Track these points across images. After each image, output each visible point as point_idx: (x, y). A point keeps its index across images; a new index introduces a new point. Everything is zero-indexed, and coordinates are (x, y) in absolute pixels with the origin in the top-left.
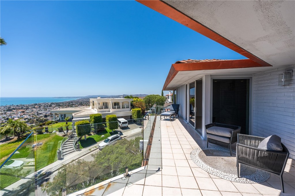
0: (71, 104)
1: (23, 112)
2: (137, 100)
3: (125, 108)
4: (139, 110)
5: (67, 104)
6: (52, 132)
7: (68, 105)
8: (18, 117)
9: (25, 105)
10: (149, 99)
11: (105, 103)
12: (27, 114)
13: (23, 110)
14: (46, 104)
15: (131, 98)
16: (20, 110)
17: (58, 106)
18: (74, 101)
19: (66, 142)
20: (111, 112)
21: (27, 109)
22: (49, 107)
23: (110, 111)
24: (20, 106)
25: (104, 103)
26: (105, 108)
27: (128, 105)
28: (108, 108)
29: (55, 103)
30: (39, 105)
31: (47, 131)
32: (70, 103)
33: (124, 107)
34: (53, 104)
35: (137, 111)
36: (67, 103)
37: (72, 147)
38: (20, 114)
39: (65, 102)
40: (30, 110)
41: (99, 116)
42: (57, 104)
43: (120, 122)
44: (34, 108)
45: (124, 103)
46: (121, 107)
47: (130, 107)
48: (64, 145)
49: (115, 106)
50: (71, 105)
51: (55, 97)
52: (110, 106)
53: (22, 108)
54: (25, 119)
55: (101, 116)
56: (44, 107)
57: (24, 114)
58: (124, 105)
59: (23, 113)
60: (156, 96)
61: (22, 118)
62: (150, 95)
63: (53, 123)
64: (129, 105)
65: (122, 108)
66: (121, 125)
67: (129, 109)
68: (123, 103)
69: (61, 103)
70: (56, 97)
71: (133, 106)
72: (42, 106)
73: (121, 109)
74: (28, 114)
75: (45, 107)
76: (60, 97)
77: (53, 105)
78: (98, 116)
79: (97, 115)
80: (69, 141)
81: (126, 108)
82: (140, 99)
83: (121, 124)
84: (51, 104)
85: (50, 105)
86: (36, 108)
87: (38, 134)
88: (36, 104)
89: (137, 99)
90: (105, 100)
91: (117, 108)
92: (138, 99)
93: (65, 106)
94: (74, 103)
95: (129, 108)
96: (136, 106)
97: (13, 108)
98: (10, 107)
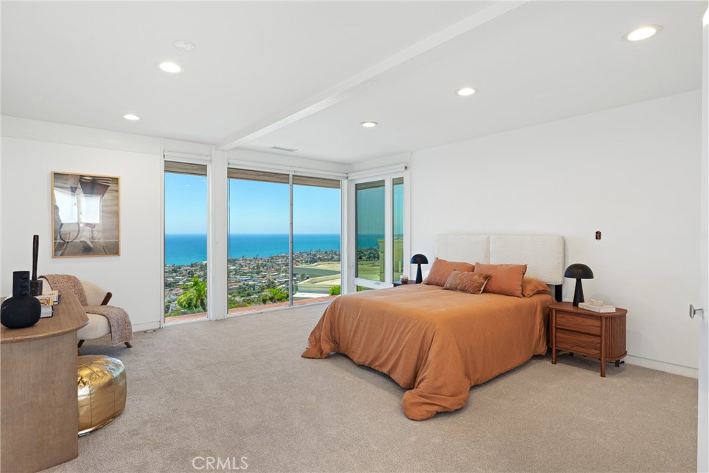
97: (319, 258)
98: (315, 255)
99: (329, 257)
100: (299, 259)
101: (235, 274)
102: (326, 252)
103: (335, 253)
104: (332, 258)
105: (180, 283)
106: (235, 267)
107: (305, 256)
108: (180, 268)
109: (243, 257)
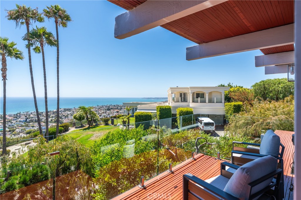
3: (214, 103)
4: (239, 105)
6: (116, 125)
9: (120, 106)
11: (183, 95)
13: (118, 110)
21: (121, 109)
24: (116, 106)
25: (181, 94)
26: (182, 102)
27: (219, 97)
31: (113, 123)
33: (212, 100)
35: (235, 106)
40: (123, 110)
43: (201, 123)
45: (214, 94)
46: (207, 101)
47: (223, 101)
49: (197, 98)
52: (190, 98)
55: (170, 108)
58: (213, 97)
64: (222, 99)
65: (210, 102)
66: (203, 127)
67: (222, 104)
68: (210, 93)
71: (228, 99)
73: (207, 104)
78: (166, 109)
79: (165, 107)
81: (216, 103)
83: (202, 125)
87: (105, 125)
90: (184, 89)
91: (201, 102)
95: (221, 102)
96: (233, 99)
97: (111, 108)
98: (109, 107)
99: (116, 108)
100: (101, 109)
101: (71, 116)
102: (114, 106)
103: (119, 106)
104: (117, 108)
105: (43, 120)
106: (70, 113)
107: (105, 107)
108: (42, 113)
109: (74, 108)
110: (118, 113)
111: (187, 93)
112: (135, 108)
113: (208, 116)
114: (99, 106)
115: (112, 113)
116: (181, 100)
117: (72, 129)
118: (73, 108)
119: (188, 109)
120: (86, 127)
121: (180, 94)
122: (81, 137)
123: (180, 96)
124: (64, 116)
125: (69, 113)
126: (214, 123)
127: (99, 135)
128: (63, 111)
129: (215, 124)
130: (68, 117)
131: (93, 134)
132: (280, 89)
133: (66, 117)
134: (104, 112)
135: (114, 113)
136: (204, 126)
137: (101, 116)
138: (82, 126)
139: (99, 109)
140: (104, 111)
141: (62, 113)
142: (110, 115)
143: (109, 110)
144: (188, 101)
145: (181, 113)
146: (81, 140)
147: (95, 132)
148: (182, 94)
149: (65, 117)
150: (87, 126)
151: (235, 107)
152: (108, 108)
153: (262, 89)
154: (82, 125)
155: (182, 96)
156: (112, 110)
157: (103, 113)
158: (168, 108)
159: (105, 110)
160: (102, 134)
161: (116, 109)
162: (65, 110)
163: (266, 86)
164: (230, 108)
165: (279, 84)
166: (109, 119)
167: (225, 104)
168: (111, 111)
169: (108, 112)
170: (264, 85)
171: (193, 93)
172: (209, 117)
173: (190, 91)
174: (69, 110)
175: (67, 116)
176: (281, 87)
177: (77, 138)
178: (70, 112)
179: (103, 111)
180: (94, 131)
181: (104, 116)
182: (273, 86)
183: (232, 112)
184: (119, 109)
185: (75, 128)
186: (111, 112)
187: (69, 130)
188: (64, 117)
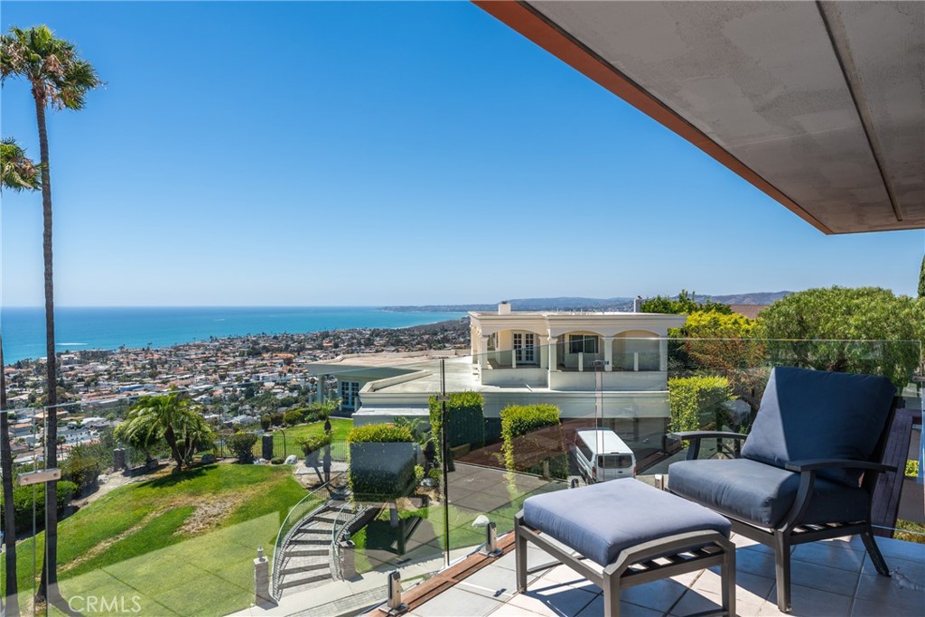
0: (440, 337)
1: (288, 362)
2: (716, 323)
3: (632, 370)
4: (715, 390)
5: (426, 337)
6: (282, 462)
7: (427, 341)
8: (275, 381)
9: (295, 337)
10: (801, 322)
11: (523, 339)
12: (299, 369)
13: (290, 355)
14: (357, 336)
15: (681, 310)
16: (281, 355)
17: (392, 345)
18: (451, 322)
19: (312, 519)
20: (547, 390)
21: (301, 350)
22: (363, 347)
23: (545, 385)
24: (283, 340)
25: (517, 337)
26: (519, 365)
27: (651, 350)
28: (538, 365)
29: (384, 332)
30: (337, 336)
31: (268, 453)
32: (436, 334)
33: (626, 363)
34: (376, 336)
35: (702, 393)
36: (425, 334)
37: (326, 553)
38: (280, 369)
39: (418, 328)
40: (309, 354)
41: (466, 404)
42: (391, 333)
43: (588, 454)
44: (321, 347)
46: (608, 365)
47: (663, 365)
48: (299, 531)
49: (575, 354)
50: (439, 342)
51: (386, 308)
52: (549, 357)
53: (286, 350)
54: (291, 390)
55: (479, 407)
56: (348, 346)
57: (290, 371)
58: (627, 351)
59: (288, 367)
60: (860, 294)
61: (284, 384)
62: (811, 293)
63: (309, 417)
64: (657, 356)
65: (614, 370)
66: (594, 470)
67: (659, 376)
69: (403, 332)
70: (390, 308)
71: (682, 359)
72: (343, 341)
73: (608, 376)
74: (301, 372)
75: (351, 345)
76: (402, 305)
77: (378, 341)
78: (463, 408)
79: (459, 402)
80: (325, 516)
81: (640, 370)
82: (735, 316)
83: (592, 464)
84: (371, 335)
85: (369, 339)
86: (327, 348)
88: (325, 335)
89: (713, 314)
90: (527, 322)
91: (586, 369)
92: (723, 318)
93: (418, 344)
94: (451, 334)
95: (656, 369)
96: (698, 361)
97: (264, 347)
98: (256, 343)
99: (282, 345)
100: (226, 350)
102: (275, 338)
103: (292, 339)
104: (287, 346)
106: (107, 367)
107: (239, 343)
109: (122, 348)
110: (288, 364)
111: (538, 335)
112: (353, 384)
113: (612, 424)
114: (217, 341)
115: (266, 365)
116: (519, 358)
117: (112, 482)
118: (118, 351)
119: (544, 412)
120: (168, 471)
121: (515, 336)
122: (147, 520)
123: (515, 342)
124: (81, 380)
125: (101, 367)
126: (633, 457)
127: (215, 511)
128: (79, 362)
129: (634, 461)
130: (96, 384)
131: (194, 508)
132: (852, 331)
133: (92, 383)
134: (236, 363)
135: (273, 365)
136: (598, 468)
137: (228, 379)
138: (151, 467)
139: (218, 350)
140: (238, 359)
141: (72, 369)
142: (261, 375)
143: (255, 353)
144: (542, 365)
145: (516, 429)
146: (146, 538)
147: (200, 499)
148: (520, 336)
149: (87, 385)
150: (170, 465)
151: (702, 397)
152: (251, 345)
153: (794, 327)
154: (149, 461)
155: (520, 342)
156: (266, 356)
157: (235, 365)
158: (471, 407)
159: (242, 354)
160: (229, 505)
161: (280, 350)
162: (86, 357)
163: (808, 318)
164: (685, 397)
165: (849, 312)
166: (256, 441)
167: (670, 383)
168: (262, 360)
169: (252, 361)
170: (799, 312)
171: (558, 337)
172: (613, 429)
173: (549, 331)
174: (101, 356)
175: (92, 381)
176: (856, 327)
177: (132, 526)
178: (106, 363)
179: (232, 360)
180: (196, 493)
181: (239, 378)
182: (828, 320)
183: (692, 413)
184: (291, 352)
185: (125, 474)
186: (265, 362)
187: (102, 487)
188: (81, 384)
